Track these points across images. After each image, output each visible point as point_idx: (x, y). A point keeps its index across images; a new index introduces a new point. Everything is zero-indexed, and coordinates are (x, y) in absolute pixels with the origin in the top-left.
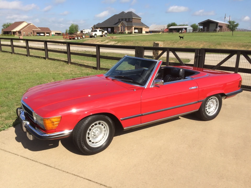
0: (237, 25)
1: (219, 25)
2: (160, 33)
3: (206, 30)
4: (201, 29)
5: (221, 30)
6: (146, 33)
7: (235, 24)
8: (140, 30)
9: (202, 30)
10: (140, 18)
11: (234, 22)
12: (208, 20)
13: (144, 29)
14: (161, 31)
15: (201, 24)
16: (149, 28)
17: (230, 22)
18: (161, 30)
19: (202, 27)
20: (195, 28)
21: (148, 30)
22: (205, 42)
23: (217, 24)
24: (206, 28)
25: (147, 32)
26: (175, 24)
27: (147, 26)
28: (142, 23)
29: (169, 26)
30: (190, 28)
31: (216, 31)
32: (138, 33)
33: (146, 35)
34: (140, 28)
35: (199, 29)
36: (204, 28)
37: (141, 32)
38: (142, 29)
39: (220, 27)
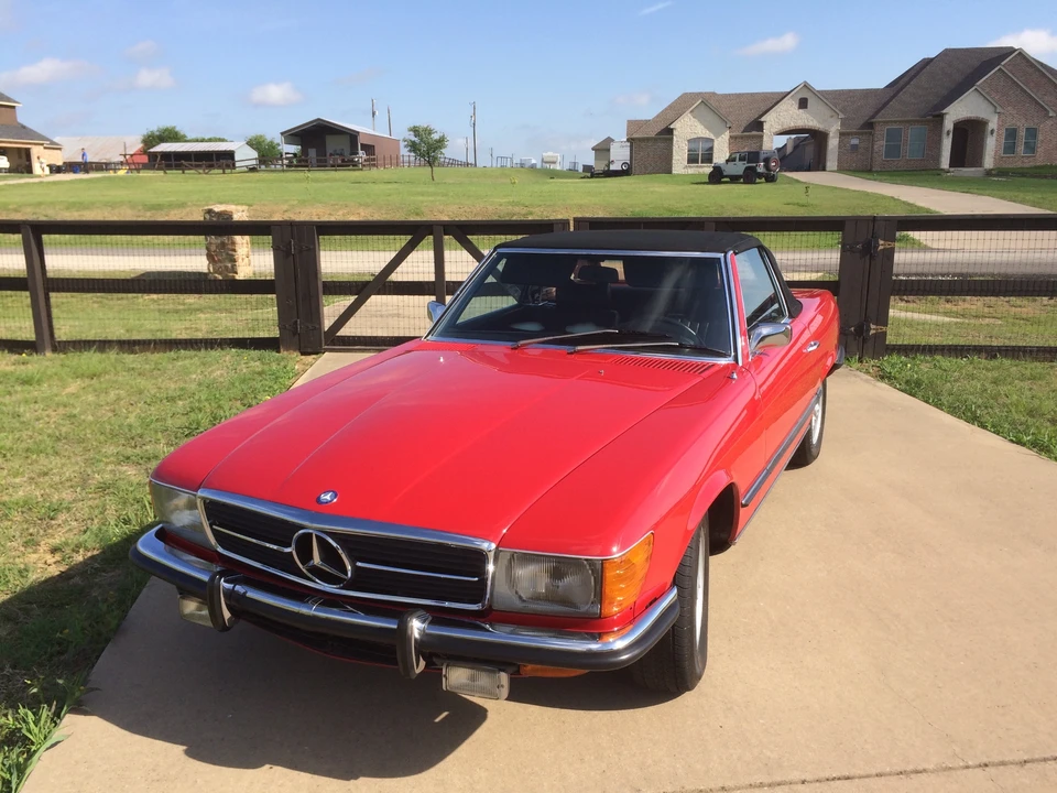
1: (361, 140)
2: (122, 173)
3: (314, 161)
4: (295, 155)
6: (51, 172)
7: (435, 137)
8: (20, 157)
9: (300, 162)
10: (9, 100)
11: (429, 132)
12: (319, 119)
13: (36, 151)
14: (122, 163)
15: (294, 136)
16: (60, 149)
17: (415, 131)
18: (122, 159)
19: (293, 149)
20: (267, 156)
21: (58, 159)
22: (361, 205)
23: (353, 136)
24: (312, 153)
25: (55, 169)
26: (176, 133)
27: (52, 143)
28: (24, 127)
29: (151, 140)
30: (245, 155)
31: (355, 165)
32: (10, 170)
33: (55, 183)
34: (19, 149)
35: (287, 158)
36: (304, 151)
37: (29, 170)
38: (28, 152)
39: (369, 149)
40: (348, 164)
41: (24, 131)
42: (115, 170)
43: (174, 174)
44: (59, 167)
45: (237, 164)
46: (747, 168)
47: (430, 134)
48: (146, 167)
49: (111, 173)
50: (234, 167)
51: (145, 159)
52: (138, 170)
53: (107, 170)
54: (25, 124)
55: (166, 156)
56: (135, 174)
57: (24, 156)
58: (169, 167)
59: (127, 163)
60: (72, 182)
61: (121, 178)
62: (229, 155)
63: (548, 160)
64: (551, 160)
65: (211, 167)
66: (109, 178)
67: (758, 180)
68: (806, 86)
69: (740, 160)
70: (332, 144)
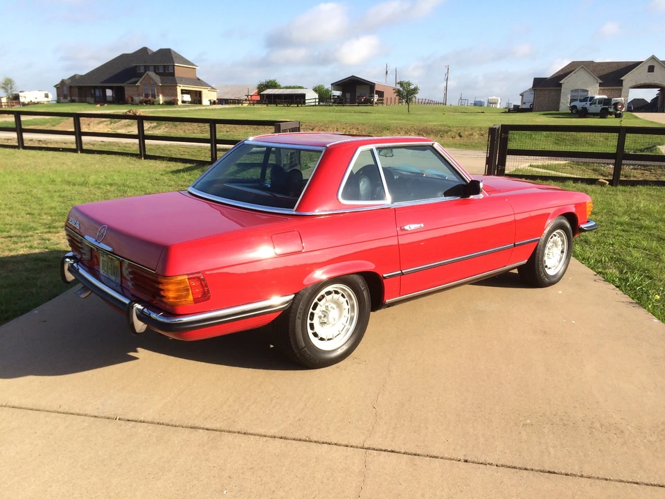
0: (415, 90)
1: (377, 88)
2: (245, 105)
3: (348, 100)
4: (338, 96)
5: (381, 101)
6: (211, 104)
7: (412, 87)
8: (196, 95)
9: (340, 101)
10: (193, 65)
11: (409, 84)
12: (353, 76)
13: (205, 92)
14: (246, 100)
15: (337, 85)
16: (216, 91)
17: (401, 84)
18: (246, 97)
19: (338, 93)
20: (324, 97)
21: (215, 97)
23: (371, 86)
24: (348, 95)
25: (212, 102)
26: (276, 83)
27: (212, 87)
28: (199, 79)
29: (262, 87)
30: (311, 96)
31: (372, 103)
32: (191, 103)
33: (213, 110)
34: (196, 91)
35: (333, 99)
36: (344, 94)
37: (200, 102)
38: (200, 93)
39: (381, 94)
40: (369, 102)
41: (199, 82)
42: (242, 103)
43: (272, 107)
44: (214, 101)
45: (307, 101)
46: (602, 109)
47: (409, 86)
48: (258, 102)
49: (240, 105)
50: (304, 103)
51: (258, 98)
52: (254, 104)
53: (238, 103)
54: (200, 78)
55: (269, 96)
56: (252, 106)
57: (198, 95)
58: (270, 103)
59: (249, 100)
60: (220, 109)
61: (244, 108)
62: (303, 96)
63: (492, 101)
64: (494, 101)
65: (292, 103)
66: (239, 108)
67: (609, 116)
68: (653, 58)
69: (599, 104)
70: (360, 91)
